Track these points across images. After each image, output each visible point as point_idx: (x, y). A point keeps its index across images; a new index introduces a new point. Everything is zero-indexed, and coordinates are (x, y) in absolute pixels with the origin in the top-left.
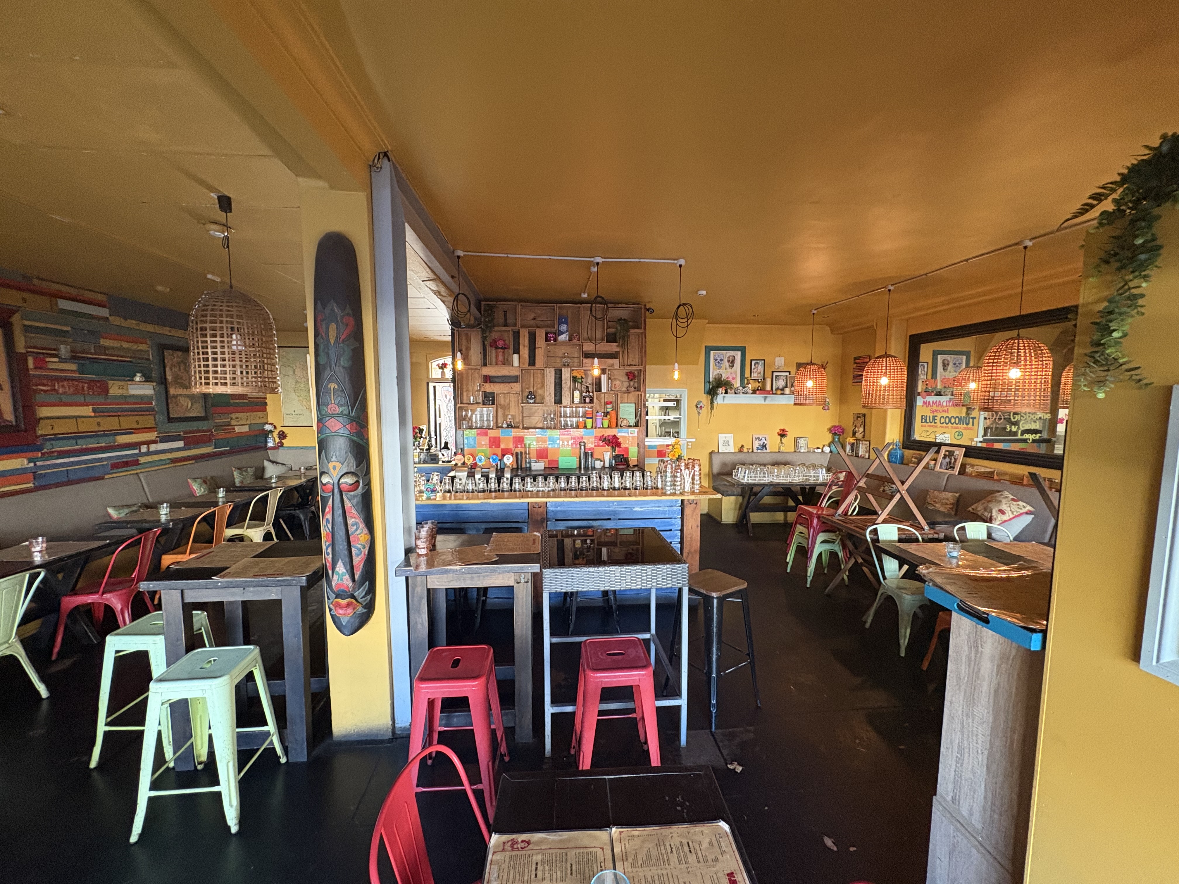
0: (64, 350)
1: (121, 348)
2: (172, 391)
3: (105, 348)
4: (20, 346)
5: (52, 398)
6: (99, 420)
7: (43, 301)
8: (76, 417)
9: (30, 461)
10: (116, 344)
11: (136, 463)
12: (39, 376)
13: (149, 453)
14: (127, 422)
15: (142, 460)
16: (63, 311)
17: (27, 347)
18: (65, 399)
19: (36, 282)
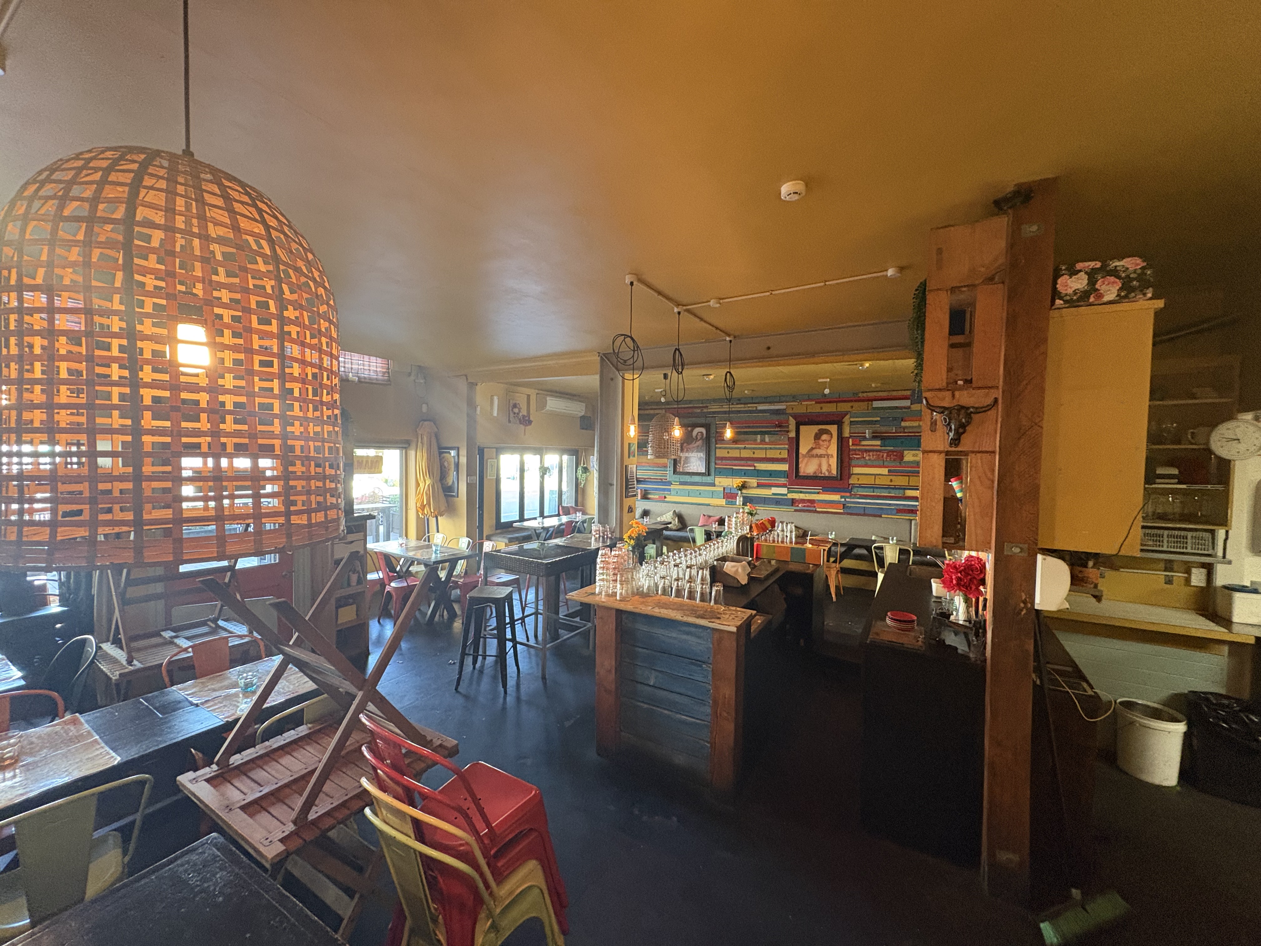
0: (869, 433)
3: (904, 428)
4: (846, 434)
5: (862, 462)
6: (891, 477)
7: (863, 405)
8: (876, 475)
9: (842, 497)
12: (855, 450)
16: (876, 409)
17: (850, 433)
18: (869, 463)
19: (860, 395)
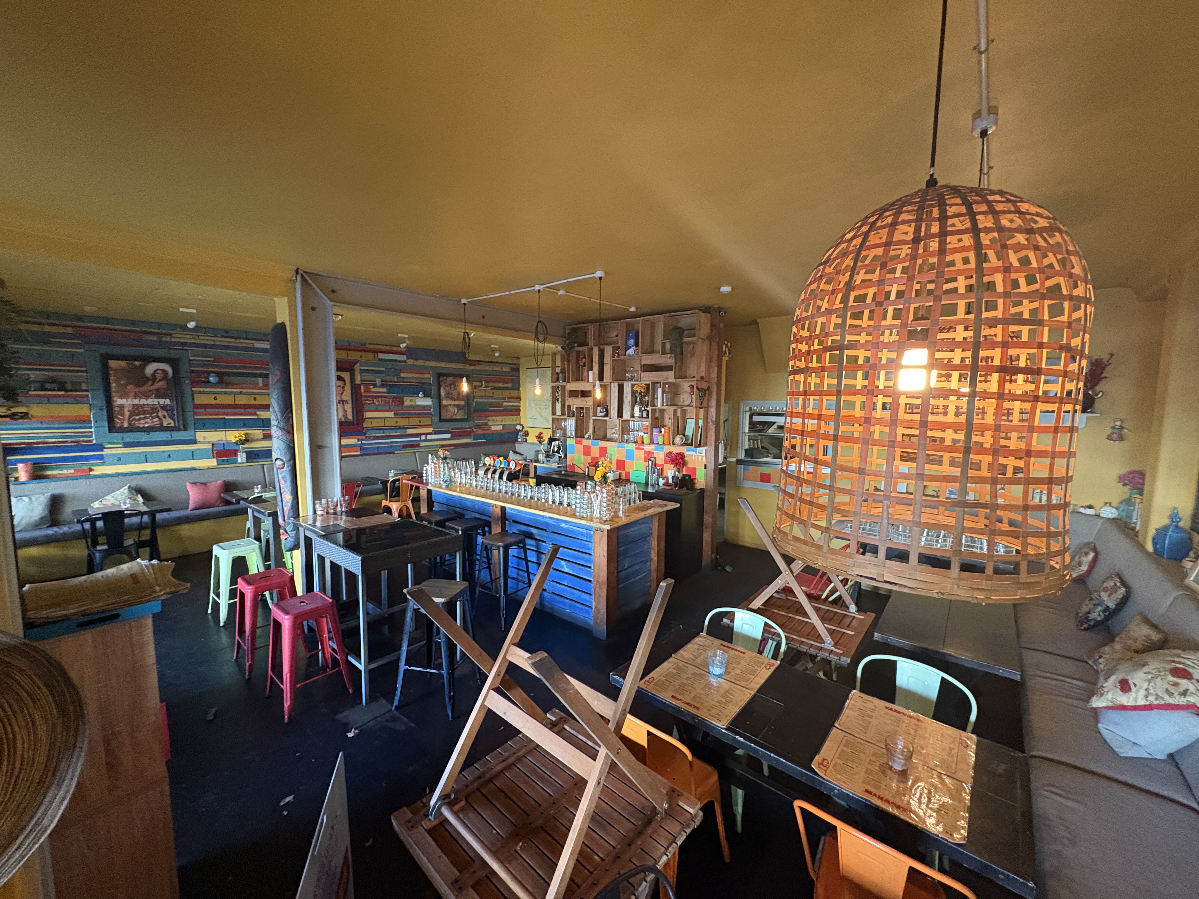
0: (378, 381)
1: (413, 378)
2: (444, 402)
3: (403, 378)
4: (358, 381)
5: (373, 408)
6: (397, 419)
7: (370, 355)
8: (385, 418)
9: (358, 440)
10: (410, 375)
11: (418, 446)
12: (366, 396)
13: (426, 440)
14: (414, 421)
15: (422, 444)
16: (381, 360)
17: (361, 380)
18: (379, 408)
19: (368, 346)
